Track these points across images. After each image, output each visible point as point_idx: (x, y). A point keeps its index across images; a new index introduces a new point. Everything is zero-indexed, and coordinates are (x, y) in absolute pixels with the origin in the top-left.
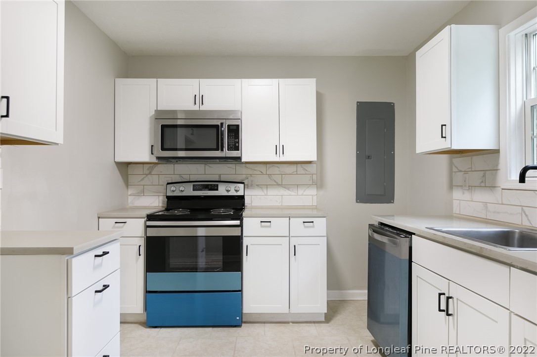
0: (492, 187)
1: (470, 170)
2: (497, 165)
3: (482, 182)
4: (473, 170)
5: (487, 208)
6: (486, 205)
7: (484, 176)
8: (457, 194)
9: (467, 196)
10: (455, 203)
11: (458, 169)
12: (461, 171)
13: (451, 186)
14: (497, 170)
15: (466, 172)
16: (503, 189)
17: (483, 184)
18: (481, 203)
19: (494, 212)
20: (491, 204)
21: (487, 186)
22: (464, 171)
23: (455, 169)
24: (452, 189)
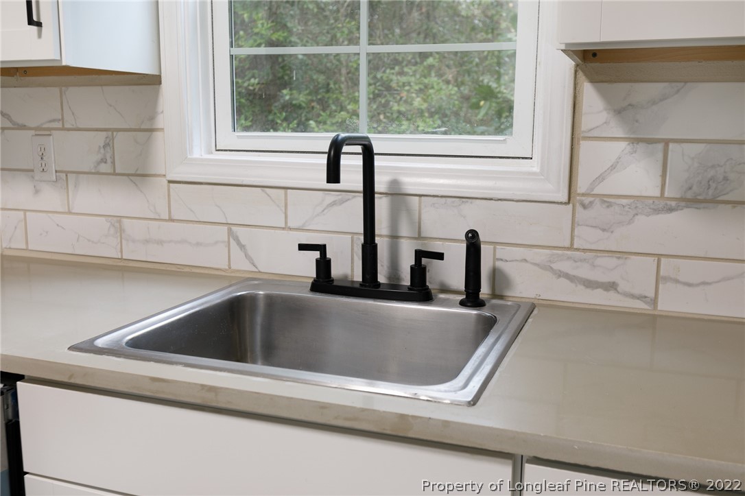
0: (139, 176)
1: (59, 125)
2: (152, 117)
3: (104, 161)
4: (67, 126)
5: (121, 230)
6: (120, 222)
7: (108, 145)
8: (13, 193)
9: (50, 197)
10: (8, 219)
11: (11, 121)
12: (22, 127)
14: (152, 130)
15: (42, 131)
16: (170, 182)
17: (104, 168)
18: (103, 219)
19: (147, 241)
20: (134, 221)
21: (118, 171)
22: (37, 129)
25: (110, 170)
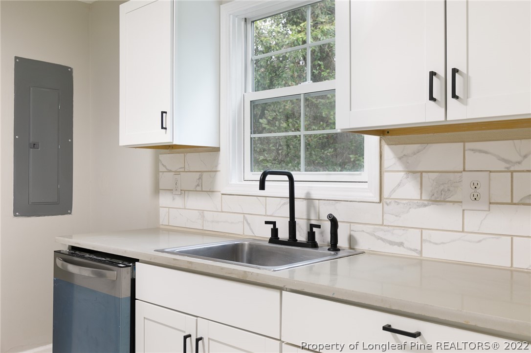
0: (211, 192)
1: (183, 170)
2: (216, 166)
3: (198, 185)
4: (186, 170)
5: (203, 217)
6: (203, 212)
7: (200, 178)
8: (165, 200)
9: (178, 202)
10: (163, 212)
11: (166, 169)
12: (170, 171)
13: (157, 190)
14: (216, 171)
15: (177, 173)
16: (222, 194)
17: (199, 188)
18: (197, 211)
19: (213, 222)
20: (208, 212)
21: (203, 190)
22: (175, 172)
23: (161, 168)
24: (159, 193)
25: (200, 190)
